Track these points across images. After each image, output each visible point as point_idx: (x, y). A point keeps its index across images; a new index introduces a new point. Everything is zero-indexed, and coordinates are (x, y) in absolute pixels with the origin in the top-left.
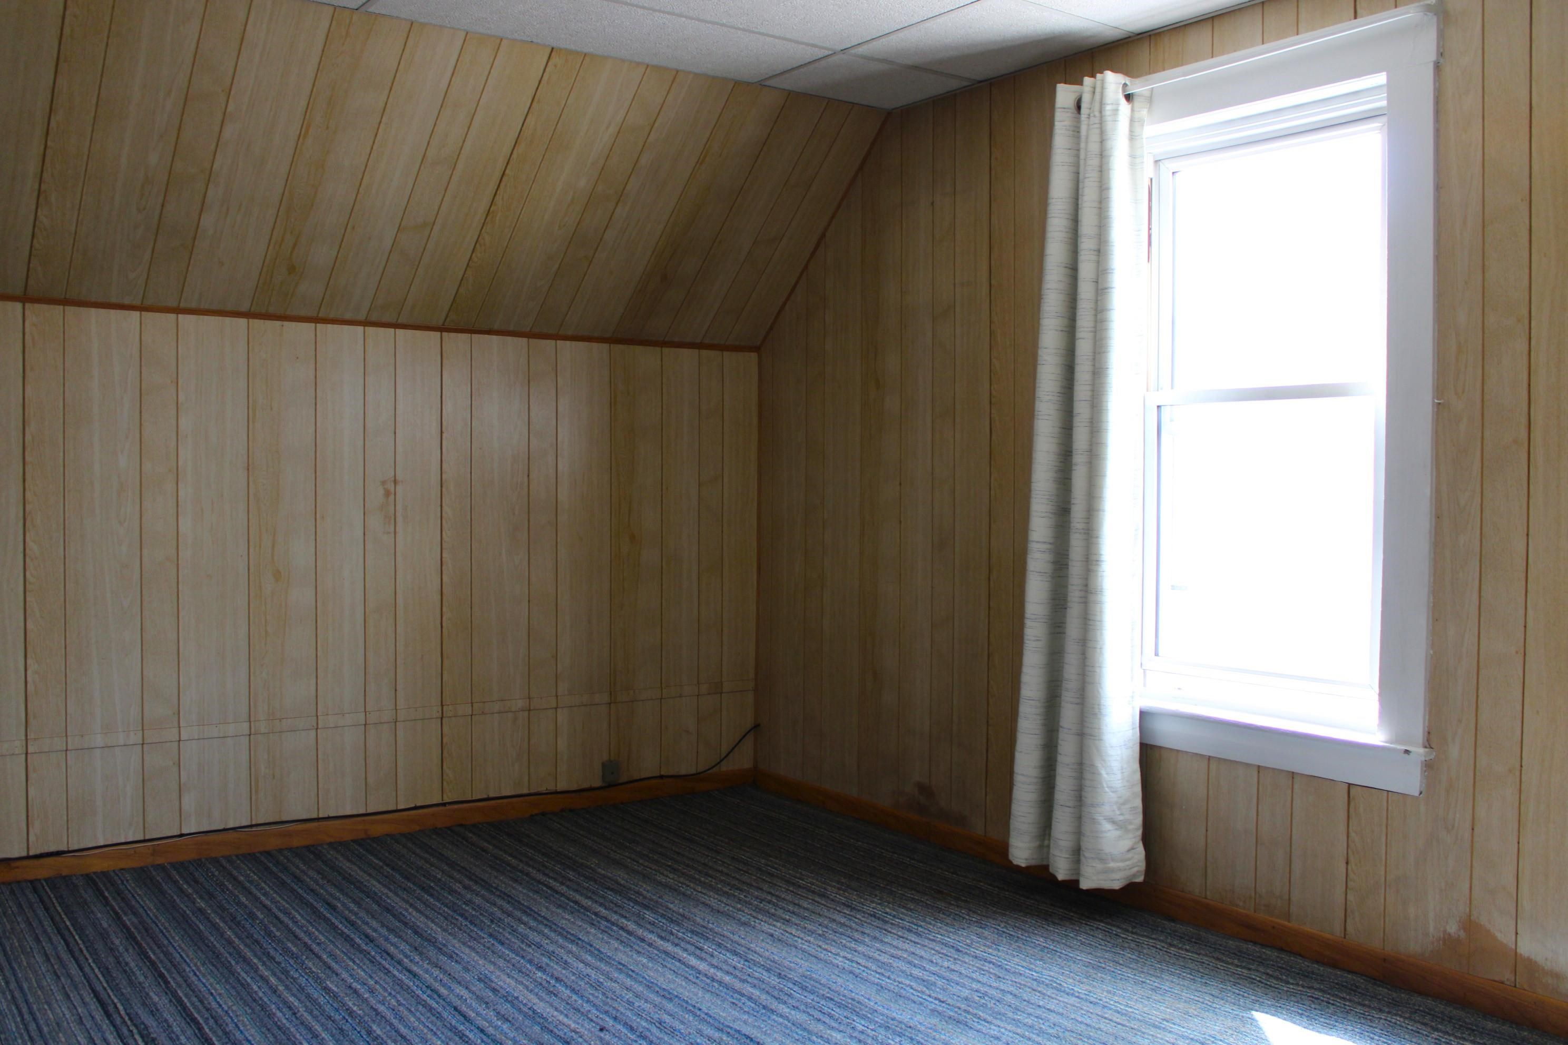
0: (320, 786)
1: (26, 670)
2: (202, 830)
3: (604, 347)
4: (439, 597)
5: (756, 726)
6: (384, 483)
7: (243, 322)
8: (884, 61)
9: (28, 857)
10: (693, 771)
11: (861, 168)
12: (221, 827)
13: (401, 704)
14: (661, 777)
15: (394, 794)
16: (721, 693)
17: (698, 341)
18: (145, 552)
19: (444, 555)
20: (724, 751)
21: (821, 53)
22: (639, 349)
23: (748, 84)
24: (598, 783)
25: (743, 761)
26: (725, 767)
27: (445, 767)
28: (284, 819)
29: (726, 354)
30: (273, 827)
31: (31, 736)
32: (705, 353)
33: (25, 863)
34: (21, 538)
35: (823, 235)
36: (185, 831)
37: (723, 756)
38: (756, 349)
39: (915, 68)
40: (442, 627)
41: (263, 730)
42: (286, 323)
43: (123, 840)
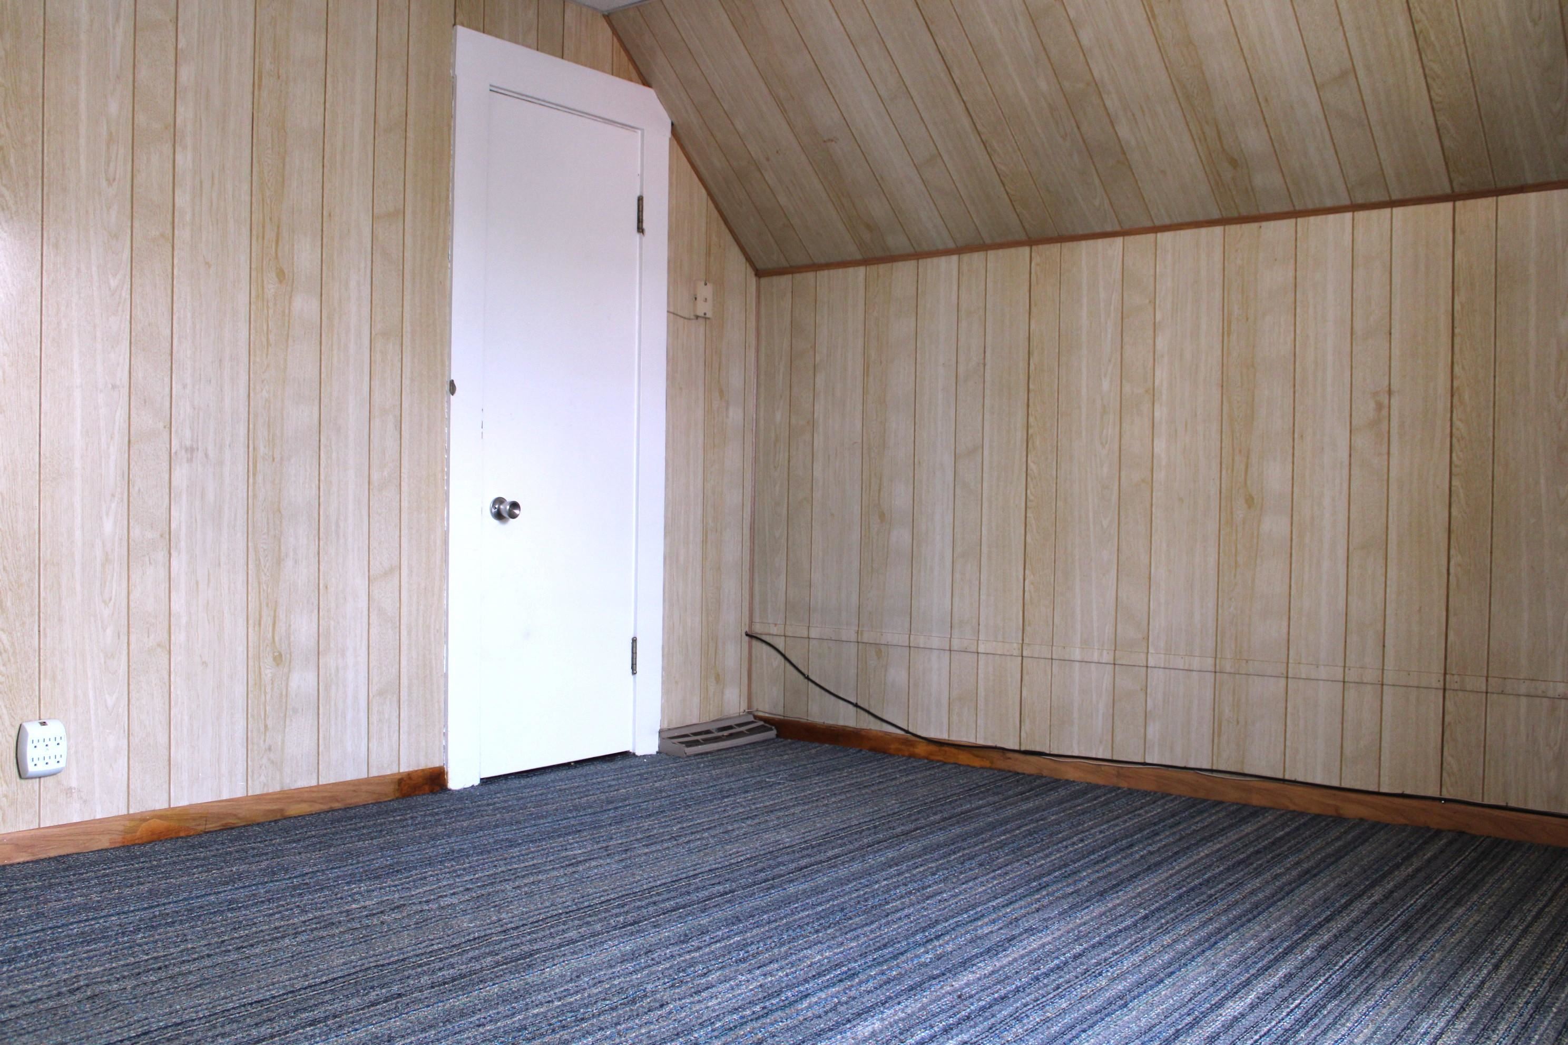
0: (1288, 743)
1: (1024, 580)
2: (1164, 763)
4: (1446, 535)
6: (1375, 394)
7: (1218, 230)
9: (1019, 752)
12: (1182, 765)
13: (1390, 664)
15: (1376, 771)
18: (1123, 473)
19: (1454, 483)
27: (1445, 753)
28: (1246, 771)
30: (1234, 777)
31: (1026, 641)
33: (1017, 755)
34: (1024, 459)
36: (1148, 761)
40: (1448, 574)
41: (1228, 669)
42: (1264, 224)
43: (1094, 756)
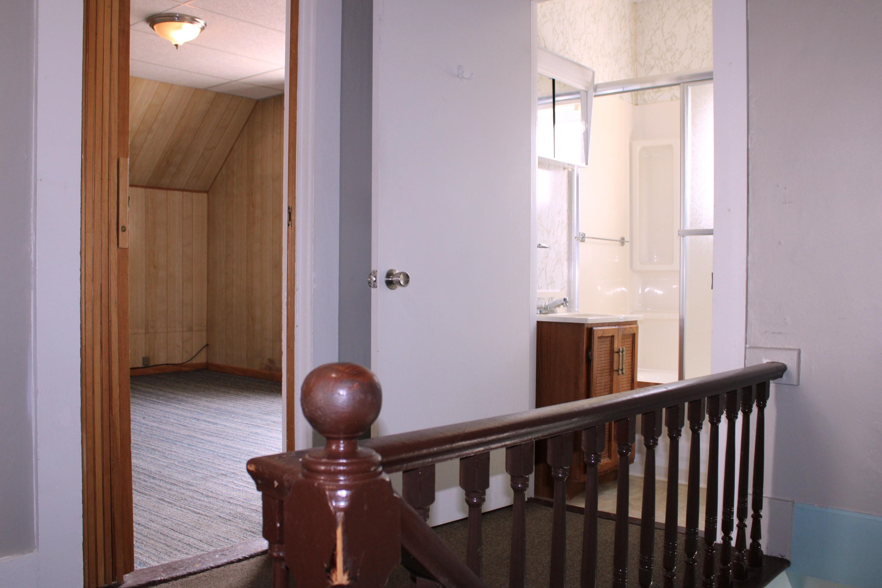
3: (143, 190)
5: (207, 345)
8: (251, 84)
10: (180, 362)
11: (247, 121)
14: (168, 364)
16: (192, 331)
17: (182, 188)
20: (194, 354)
21: (227, 81)
22: (157, 191)
23: (200, 89)
24: (140, 365)
25: (201, 359)
26: (194, 361)
29: (194, 194)
32: (185, 193)
35: (233, 147)
37: (193, 356)
38: (207, 192)
39: (264, 87)
